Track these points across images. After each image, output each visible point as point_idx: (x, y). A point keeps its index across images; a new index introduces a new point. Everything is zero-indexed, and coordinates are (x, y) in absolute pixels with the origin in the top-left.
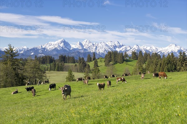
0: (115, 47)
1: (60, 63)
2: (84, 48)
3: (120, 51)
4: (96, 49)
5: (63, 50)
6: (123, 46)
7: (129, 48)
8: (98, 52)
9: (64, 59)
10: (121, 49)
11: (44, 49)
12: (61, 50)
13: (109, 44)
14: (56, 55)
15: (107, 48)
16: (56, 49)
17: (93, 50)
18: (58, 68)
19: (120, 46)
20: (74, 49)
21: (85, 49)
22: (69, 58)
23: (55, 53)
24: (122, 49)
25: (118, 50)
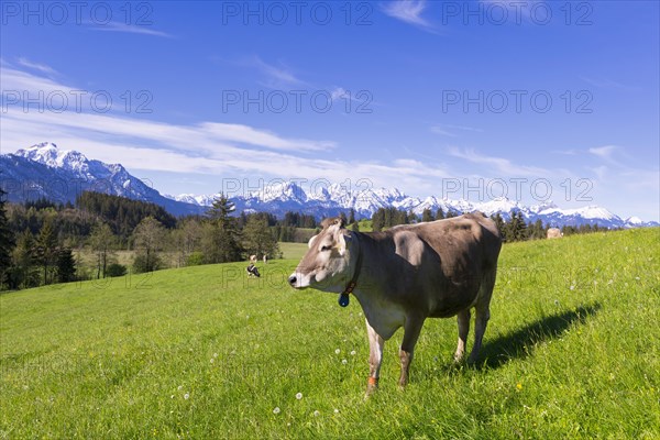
0: (391, 199)
1: (289, 228)
2: (332, 199)
3: (401, 207)
4: (354, 202)
5: (290, 202)
6: (405, 197)
7: (417, 203)
8: (357, 209)
9: (294, 219)
10: (401, 203)
11: (256, 199)
12: (286, 202)
13: (380, 193)
14: (278, 211)
15: (375, 201)
16: (277, 201)
17: (347, 205)
18: (285, 235)
19: (400, 198)
20: (312, 202)
21: (333, 202)
22: (304, 217)
23: (275, 207)
24: (404, 204)
25: (395, 204)
